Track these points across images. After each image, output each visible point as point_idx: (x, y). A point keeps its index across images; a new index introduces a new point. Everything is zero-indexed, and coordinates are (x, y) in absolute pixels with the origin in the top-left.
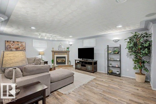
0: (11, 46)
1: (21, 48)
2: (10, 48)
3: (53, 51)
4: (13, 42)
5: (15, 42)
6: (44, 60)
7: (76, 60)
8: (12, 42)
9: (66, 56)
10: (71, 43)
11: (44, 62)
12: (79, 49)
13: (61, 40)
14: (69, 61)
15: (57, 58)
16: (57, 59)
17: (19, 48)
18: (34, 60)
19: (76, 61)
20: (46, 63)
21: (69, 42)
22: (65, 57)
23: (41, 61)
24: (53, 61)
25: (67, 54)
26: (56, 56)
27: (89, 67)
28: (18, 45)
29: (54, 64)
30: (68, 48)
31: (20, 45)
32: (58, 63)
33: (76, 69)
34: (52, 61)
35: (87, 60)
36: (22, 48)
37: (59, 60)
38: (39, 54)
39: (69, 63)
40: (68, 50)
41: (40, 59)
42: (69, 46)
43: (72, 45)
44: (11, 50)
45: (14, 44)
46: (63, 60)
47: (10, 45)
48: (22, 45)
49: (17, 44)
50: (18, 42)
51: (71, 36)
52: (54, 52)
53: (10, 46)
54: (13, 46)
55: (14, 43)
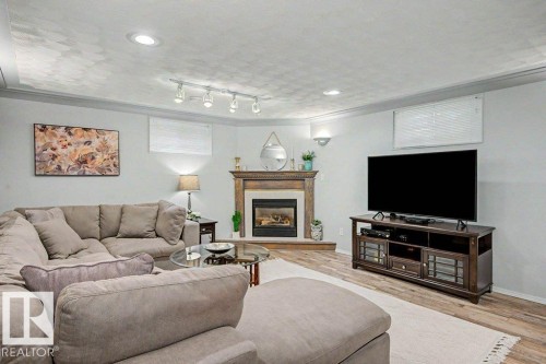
0: (60, 150)
1: (99, 158)
2: (54, 157)
3: (237, 174)
4: (67, 128)
5: (72, 131)
6: (197, 214)
7: (355, 221)
8: (61, 131)
9: (298, 195)
10: (324, 133)
11: (202, 225)
12: (375, 163)
13: (274, 116)
14: (312, 222)
15: (257, 203)
16: (256, 209)
17: (93, 158)
18: (154, 214)
19: (360, 225)
20: (209, 228)
21: (314, 128)
22: (292, 203)
23: (188, 222)
24: (238, 221)
25: (303, 188)
26: (251, 195)
27: (444, 264)
28: (89, 143)
29: (242, 235)
30: (308, 158)
31: (96, 143)
32: (259, 230)
33: (355, 266)
34: (234, 218)
35: (425, 223)
36: (106, 157)
37: (267, 215)
38: (179, 188)
39: (315, 233)
40: (307, 167)
41: (181, 213)
42: (315, 148)
43: (328, 140)
44: (59, 168)
45: (69, 139)
46: (285, 217)
47: (55, 144)
48: (104, 147)
49: (83, 140)
50: (85, 129)
51: (334, 93)
52: (244, 178)
53: (54, 149)
54: (65, 151)
55: (70, 134)
